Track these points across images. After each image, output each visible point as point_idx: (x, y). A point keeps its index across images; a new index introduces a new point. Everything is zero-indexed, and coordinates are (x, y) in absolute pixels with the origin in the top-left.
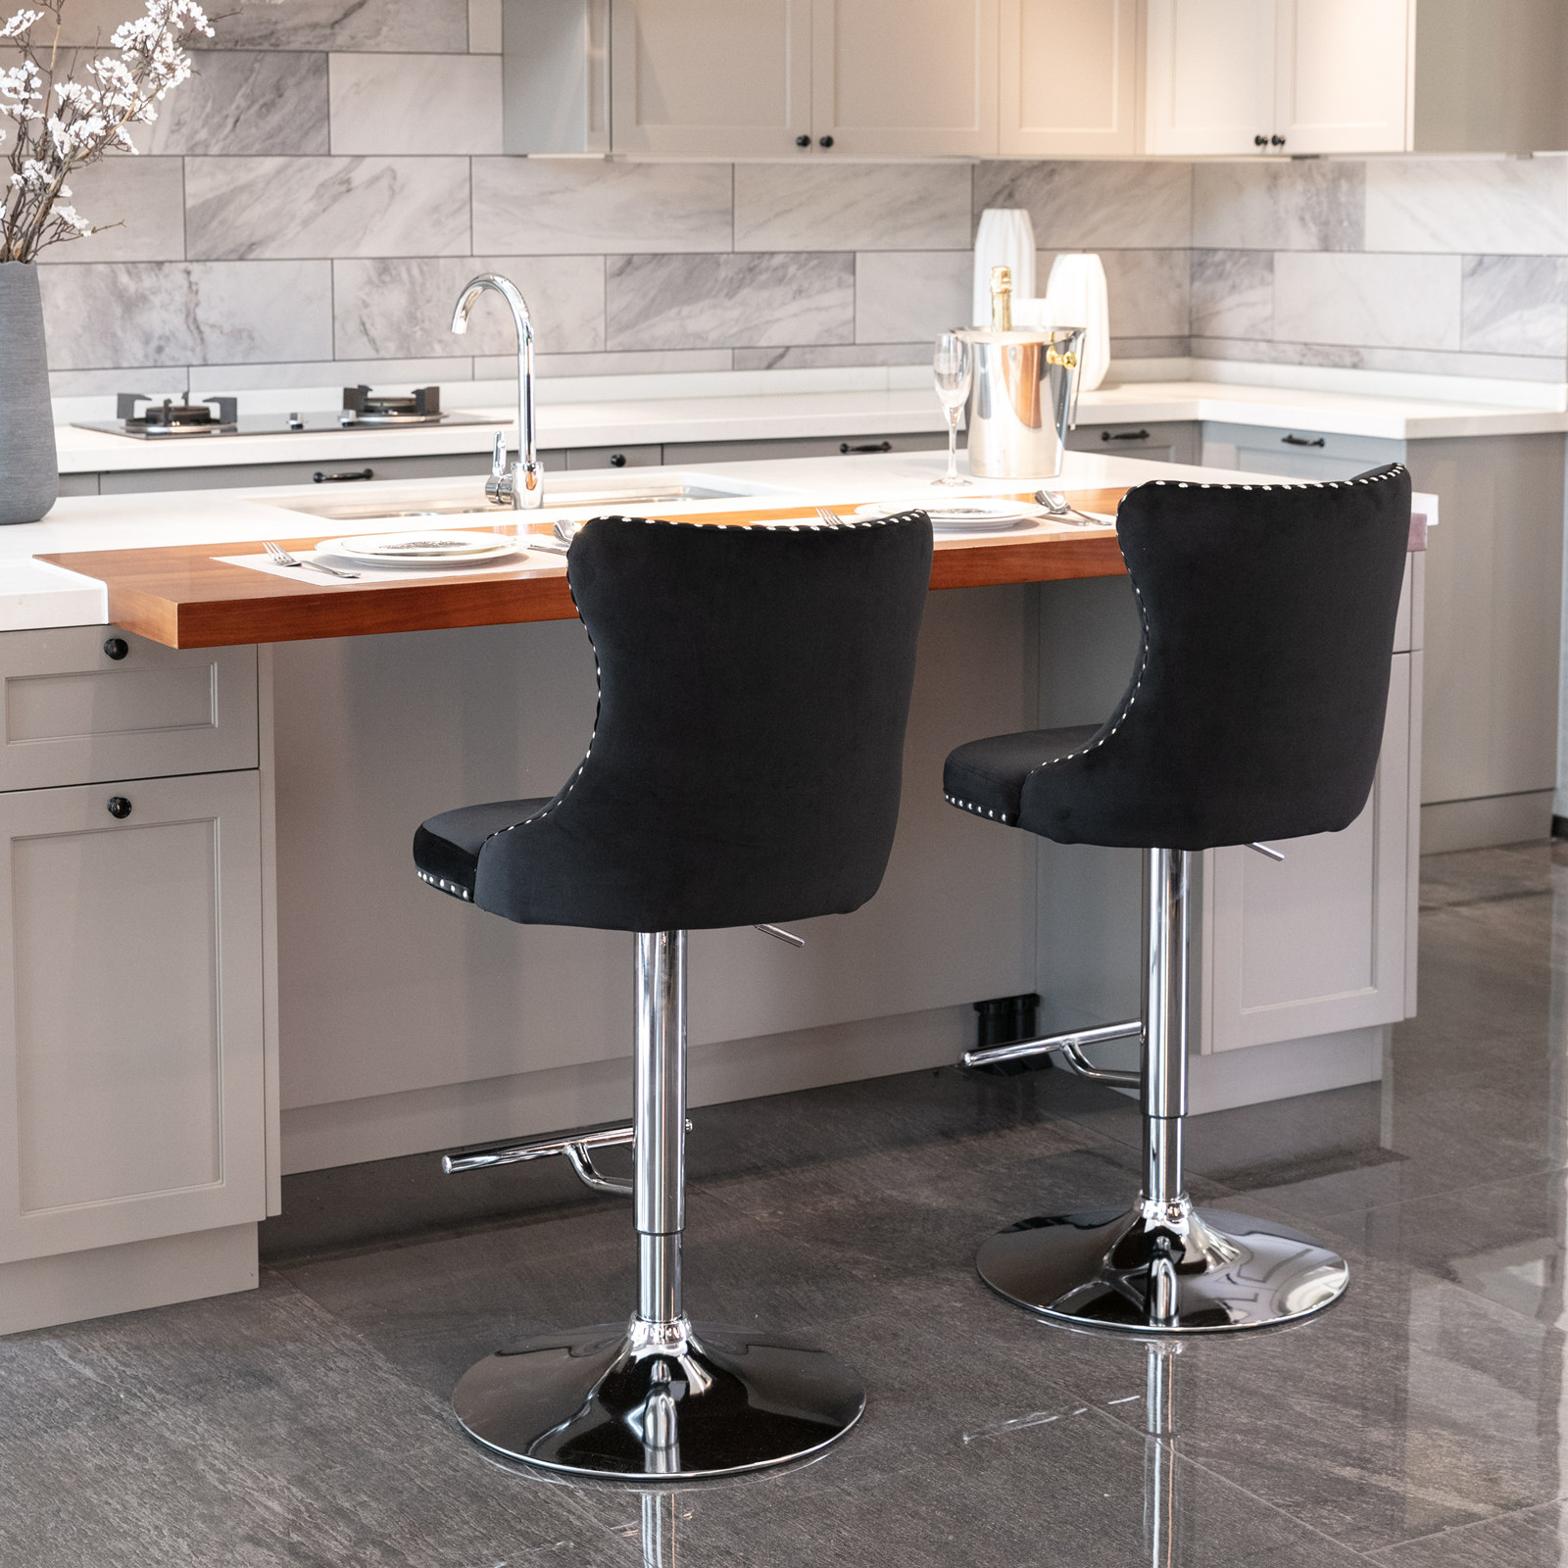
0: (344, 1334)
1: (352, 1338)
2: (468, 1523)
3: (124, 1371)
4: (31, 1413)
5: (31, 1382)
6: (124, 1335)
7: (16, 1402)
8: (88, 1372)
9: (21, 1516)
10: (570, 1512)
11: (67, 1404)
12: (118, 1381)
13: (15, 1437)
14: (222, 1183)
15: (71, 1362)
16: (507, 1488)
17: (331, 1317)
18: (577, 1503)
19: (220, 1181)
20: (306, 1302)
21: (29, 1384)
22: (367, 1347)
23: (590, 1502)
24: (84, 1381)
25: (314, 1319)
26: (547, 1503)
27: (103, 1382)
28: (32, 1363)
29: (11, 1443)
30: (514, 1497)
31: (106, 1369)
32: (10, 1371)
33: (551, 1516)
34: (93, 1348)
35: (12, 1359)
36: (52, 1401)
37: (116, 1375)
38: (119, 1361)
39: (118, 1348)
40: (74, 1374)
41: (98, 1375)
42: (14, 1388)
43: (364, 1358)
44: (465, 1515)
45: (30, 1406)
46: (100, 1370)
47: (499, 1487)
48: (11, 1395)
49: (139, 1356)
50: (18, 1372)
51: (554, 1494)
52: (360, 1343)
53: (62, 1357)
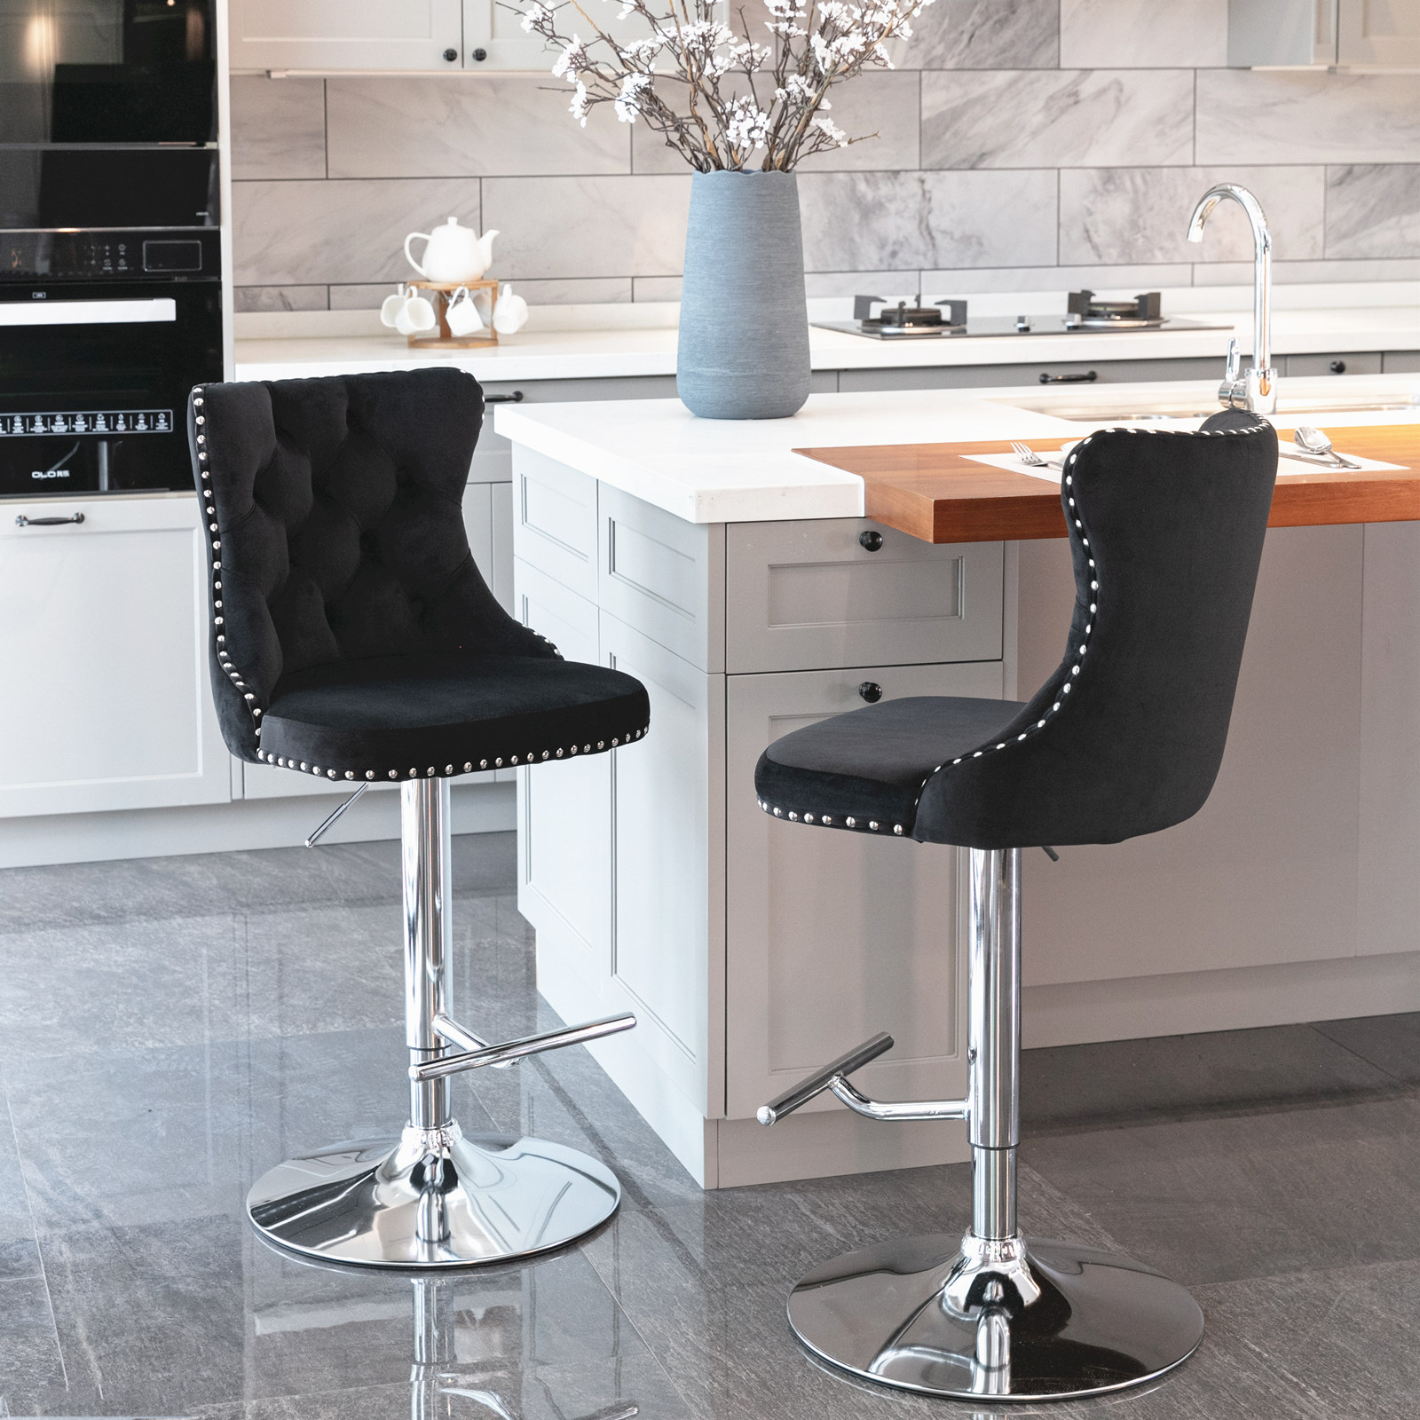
0: (1072, 1212)
1: (1079, 1216)
2: (1200, 1412)
3: (863, 1230)
4: (776, 1263)
5: (776, 1232)
6: (862, 1194)
7: (763, 1251)
8: (829, 1228)
9: (770, 1362)
10: (1302, 1410)
11: (809, 1257)
12: (857, 1239)
13: (763, 1285)
14: (957, 1057)
15: (812, 1216)
16: (1238, 1380)
17: (1058, 1194)
18: (1309, 1402)
19: (955, 1054)
20: (1034, 1178)
21: (774, 1235)
22: (1095, 1226)
23: (1323, 1403)
24: (825, 1236)
25: (1042, 1194)
26: (1279, 1399)
27: (843, 1239)
28: (776, 1214)
29: (758, 1290)
30: (1245, 1390)
31: (845, 1226)
32: (756, 1221)
33: (1283, 1413)
34: (833, 1204)
35: (758, 1209)
36: (796, 1253)
37: (855, 1233)
38: (857, 1219)
39: (856, 1207)
40: (815, 1228)
41: (838, 1232)
42: (761, 1237)
43: (1092, 1237)
44: (1197, 1404)
45: (776, 1256)
46: (840, 1227)
47: (1230, 1378)
48: (757, 1242)
49: (876, 1216)
50: (764, 1223)
51: (1285, 1391)
52: (1088, 1222)
53: (804, 1211)
